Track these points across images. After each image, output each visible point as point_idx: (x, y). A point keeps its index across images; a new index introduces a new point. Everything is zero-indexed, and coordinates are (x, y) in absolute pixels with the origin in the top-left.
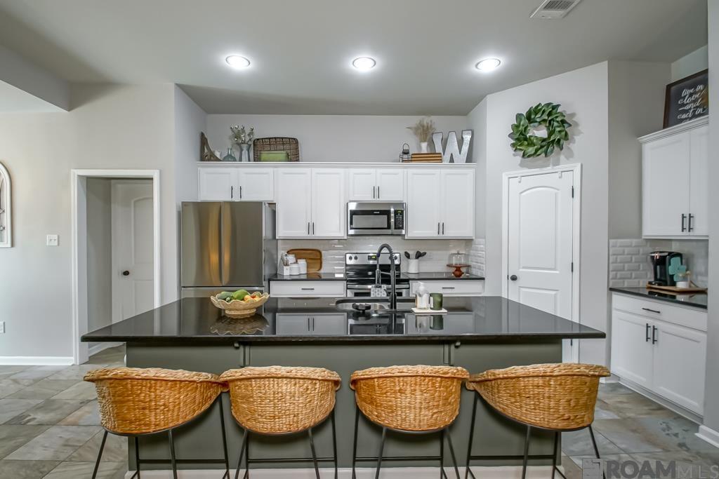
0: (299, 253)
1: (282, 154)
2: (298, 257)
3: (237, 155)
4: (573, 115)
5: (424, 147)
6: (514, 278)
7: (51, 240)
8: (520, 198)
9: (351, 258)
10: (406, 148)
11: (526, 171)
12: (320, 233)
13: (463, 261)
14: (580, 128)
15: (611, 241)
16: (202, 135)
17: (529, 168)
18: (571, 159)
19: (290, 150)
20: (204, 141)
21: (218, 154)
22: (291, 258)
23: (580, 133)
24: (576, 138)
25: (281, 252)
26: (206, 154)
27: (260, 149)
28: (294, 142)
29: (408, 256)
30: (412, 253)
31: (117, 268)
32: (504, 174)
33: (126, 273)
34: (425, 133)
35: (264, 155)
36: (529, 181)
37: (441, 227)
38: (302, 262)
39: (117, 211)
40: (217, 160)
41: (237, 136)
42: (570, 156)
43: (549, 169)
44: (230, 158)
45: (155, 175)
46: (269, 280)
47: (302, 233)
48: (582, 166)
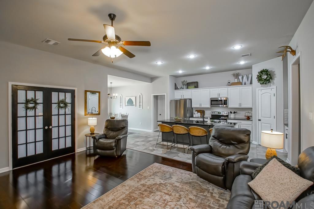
0: (198, 111)
1: (193, 87)
2: (198, 112)
3: (183, 87)
4: (274, 72)
5: (236, 81)
6: (260, 120)
7: (148, 108)
8: (261, 96)
9: (213, 113)
10: (229, 81)
11: (263, 88)
12: (203, 106)
13: (250, 115)
14: (276, 76)
15: (285, 110)
16: (175, 83)
17: (264, 87)
18: (274, 85)
19: (196, 85)
20: (175, 85)
21: (179, 88)
22: (196, 112)
23: (276, 77)
24: (275, 79)
25: (194, 111)
26: (176, 88)
27: (189, 85)
28: (197, 83)
29: (231, 112)
30: (233, 112)
31: (159, 114)
32: (257, 89)
33: (160, 115)
34: (237, 76)
35: (189, 87)
36: (263, 91)
37: (240, 104)
38: (199, 114)
39: (159, 101)
40: (178, 89)
41: (183, 83)
42: (274, 84)
43: (268, 88)
44: (182, 88)
45: (166, 94)
46: (189, 118)
47: (198, 106)
48: (276, 87)
